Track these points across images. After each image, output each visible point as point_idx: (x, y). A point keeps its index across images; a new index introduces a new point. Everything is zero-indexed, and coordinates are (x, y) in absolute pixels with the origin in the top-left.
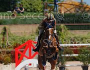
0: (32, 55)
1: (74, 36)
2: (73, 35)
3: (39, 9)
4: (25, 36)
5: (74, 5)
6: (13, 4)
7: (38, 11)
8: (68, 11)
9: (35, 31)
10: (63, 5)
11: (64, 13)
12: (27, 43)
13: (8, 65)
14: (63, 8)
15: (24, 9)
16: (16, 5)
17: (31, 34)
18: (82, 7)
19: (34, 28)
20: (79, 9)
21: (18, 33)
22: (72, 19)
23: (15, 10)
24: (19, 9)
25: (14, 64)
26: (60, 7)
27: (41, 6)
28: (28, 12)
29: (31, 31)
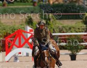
0: (22, 44)
1: (62, 26)
2: (62, 24)
4: (15, 25)
7: (27, 1)
11: (53, 3)
12: (16, 32)
17: (21, 23)
21: (8, 22)
22: (60, 9)
28: (18, 2)
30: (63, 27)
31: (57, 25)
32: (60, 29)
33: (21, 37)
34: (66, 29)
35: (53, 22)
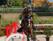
0: (16, 31)
2: (41, 19)
3: (20, 4)
4: (12, 20)
5: (41, 2)
6: (5, 1)
7: (20, 5)
8: (38, 5)
9: (18, 17)
10: (34, 1)
11: (35, 6)
12: (13, 24)
13: (2, 37)
14: (34, 3)
15: (11, 4)
16: (7, 2)
17: (16, 18)
18: (46, 3)
19: (17, 15)
20: (44, 4)
21: (8, 18)
22: (40, 10)
23: (6, 5)
24: (9, 4)
25: (6, 36)
26: (33, 3)
27: (22, 2)
28: (14, 6)
29: (16, 17)
30: (42, 21)
31: (38, 19)
32: (40, 22)
33: (16, 27)
34: (43, 22)
35: (35, 18)
